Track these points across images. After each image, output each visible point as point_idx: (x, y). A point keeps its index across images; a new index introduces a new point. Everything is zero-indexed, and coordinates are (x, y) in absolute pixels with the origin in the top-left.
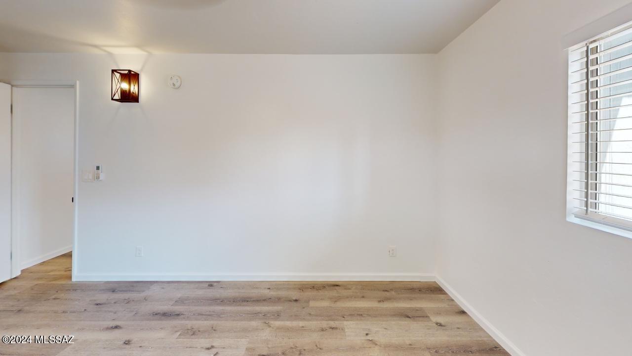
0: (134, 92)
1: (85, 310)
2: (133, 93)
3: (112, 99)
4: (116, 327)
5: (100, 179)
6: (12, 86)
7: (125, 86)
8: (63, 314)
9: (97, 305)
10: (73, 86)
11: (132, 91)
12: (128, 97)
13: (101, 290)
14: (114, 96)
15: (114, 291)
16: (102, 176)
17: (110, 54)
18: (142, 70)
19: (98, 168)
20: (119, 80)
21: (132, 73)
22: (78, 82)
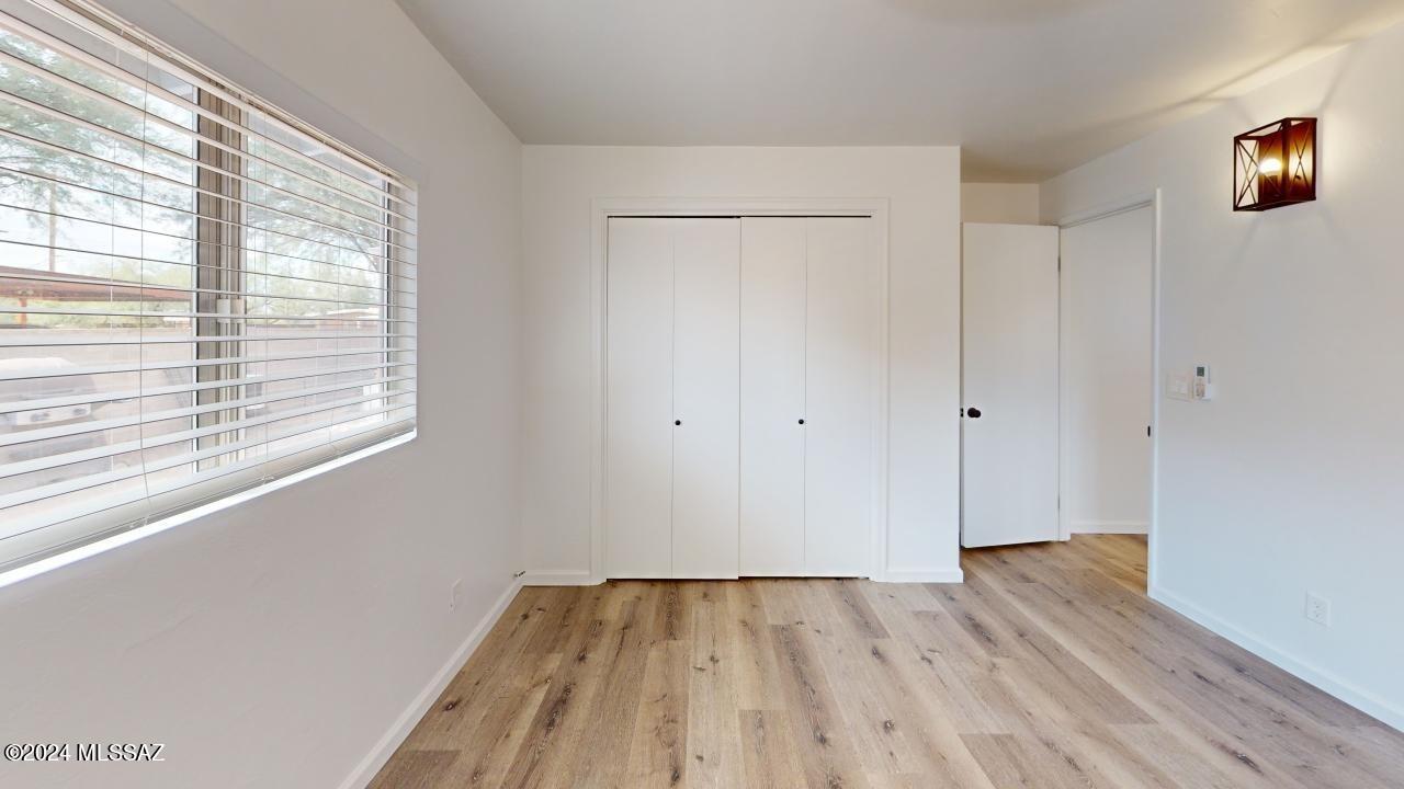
0: (1300, 174)
1: (1173, 671)
2: (1297, 177)
3: (1236, 208)
4: (1246, 761)
5: (1207, 396)
6: (1060, 227)
7: (1272, 166)
8: (1131, 652)
9: (1199, 677)
10: (1149, 203)
11: (1292, 173)
12: (1277, 193)
13: (1206, 648)
14: (1241, 198)
15: (1240, 670)
16: (1210, 391)
17: (1231, 102)
18: (1325, 104)
19: (1201, 371)
20: (1255, 158)
21: (1293, 123)
22: (1159, 191)
